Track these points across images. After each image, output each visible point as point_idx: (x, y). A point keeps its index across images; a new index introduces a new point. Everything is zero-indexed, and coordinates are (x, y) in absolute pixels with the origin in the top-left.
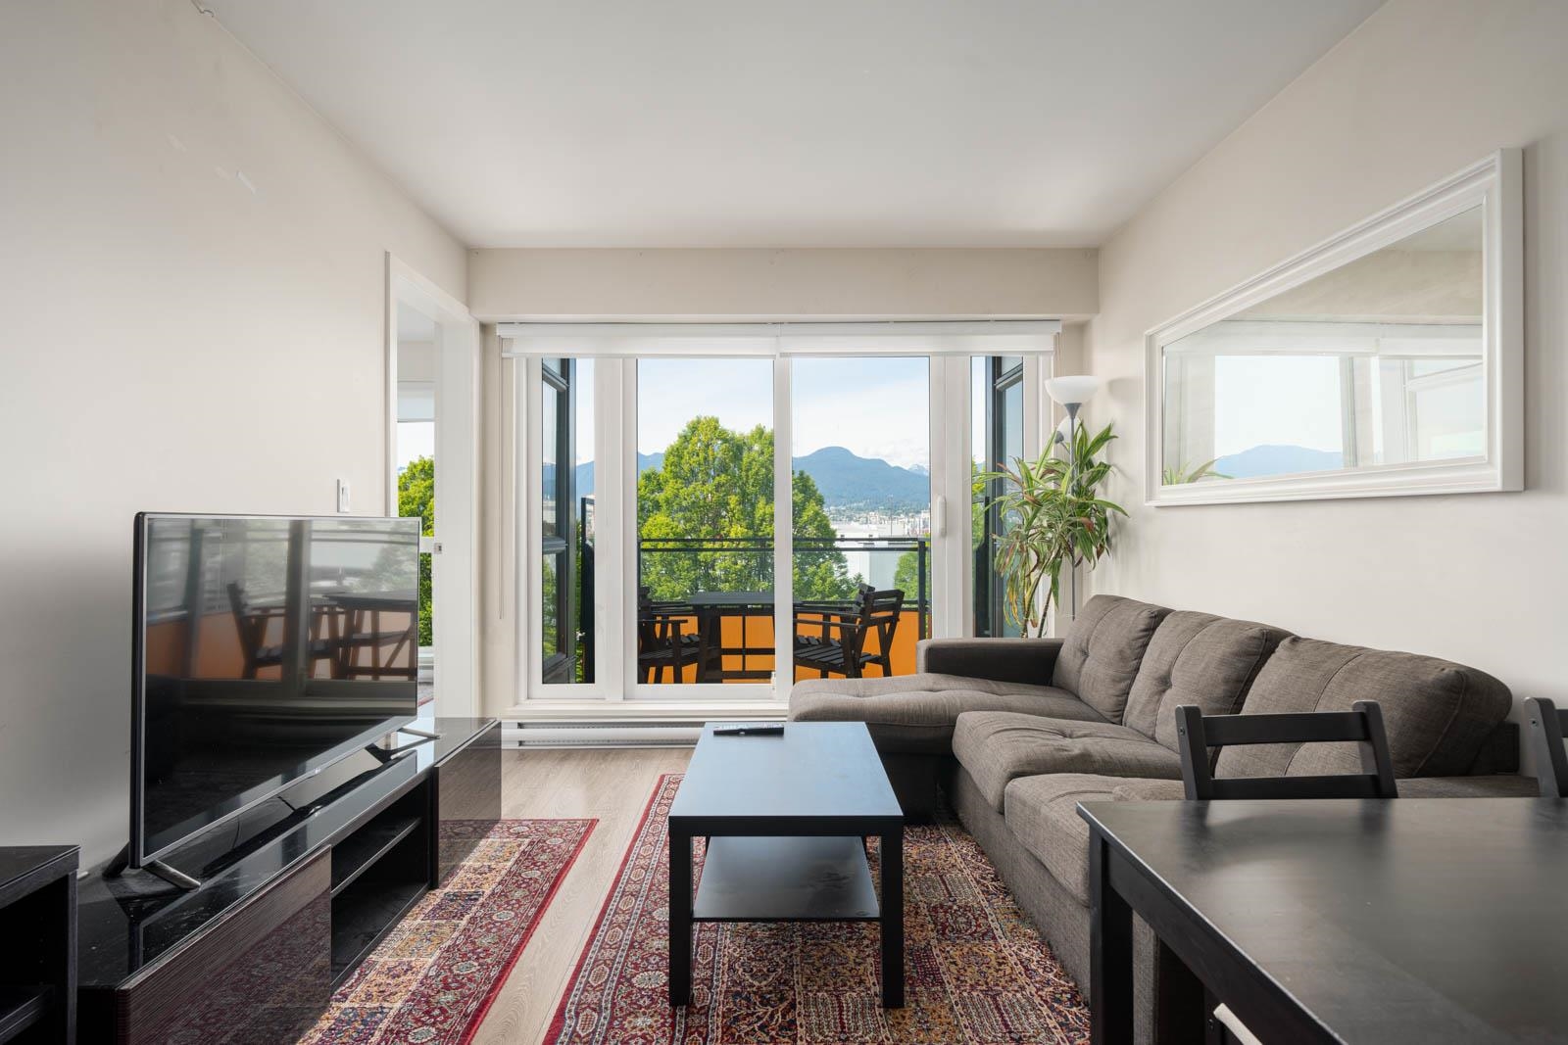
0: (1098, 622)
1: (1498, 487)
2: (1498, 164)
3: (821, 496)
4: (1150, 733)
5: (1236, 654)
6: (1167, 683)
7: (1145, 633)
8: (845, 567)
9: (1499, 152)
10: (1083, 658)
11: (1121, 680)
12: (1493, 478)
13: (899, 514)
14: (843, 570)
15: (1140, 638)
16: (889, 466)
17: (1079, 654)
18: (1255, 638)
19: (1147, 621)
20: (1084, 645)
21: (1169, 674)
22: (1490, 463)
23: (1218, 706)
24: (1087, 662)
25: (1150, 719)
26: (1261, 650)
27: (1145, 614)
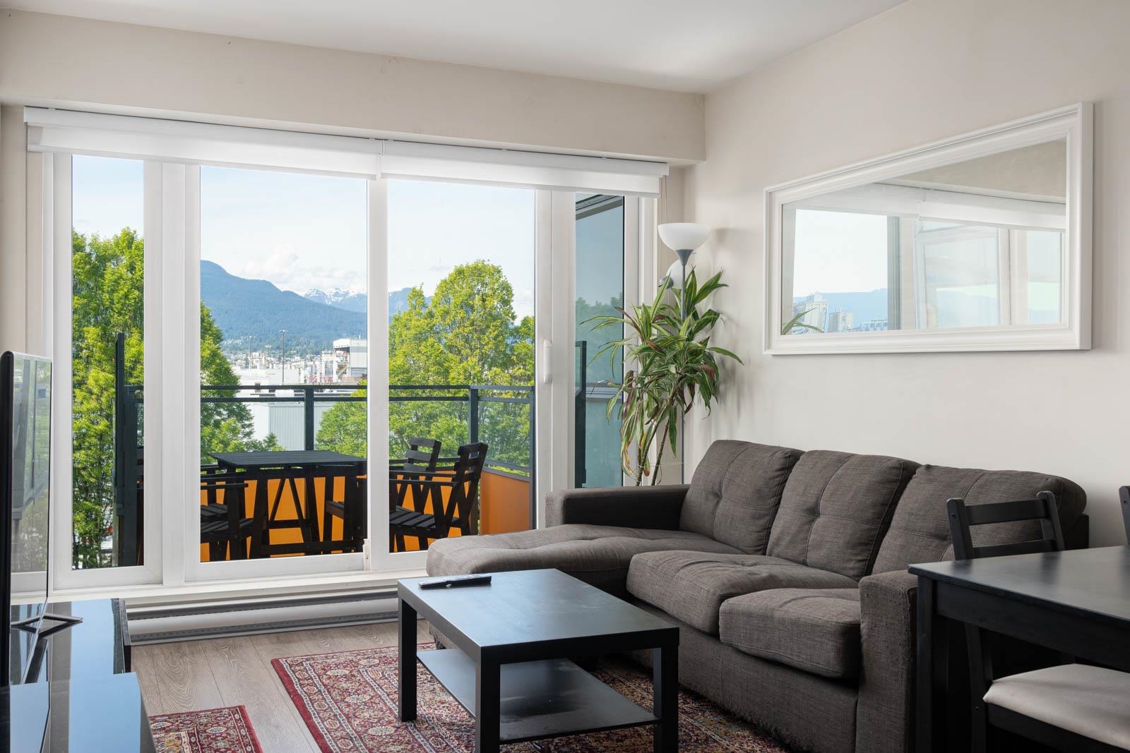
0: (729, 465)
1: (1077, 347)
2: (1080, 111)
3: (218, 331)
4: (802, 559)
5: (882, 482)
6: (815, 513)
7: (783, 472)
8: (250, 425)
9: (1081, 103)
10: (716, 501)
11: (764, 516)
12: (1073, 339)
13: (291, 356)
14: (247, 430)
15: (777, 477)
16: (280, 291)
17: (711, 497)
18: (894, 468)
19: (782, 461)
20: (716, 488)
21: (817, 504)
22: (1070, 328)
23: (868, 526)
24: (721, 505)
25: (800, 547)
26: (900, 478)
27: (779, 455)
